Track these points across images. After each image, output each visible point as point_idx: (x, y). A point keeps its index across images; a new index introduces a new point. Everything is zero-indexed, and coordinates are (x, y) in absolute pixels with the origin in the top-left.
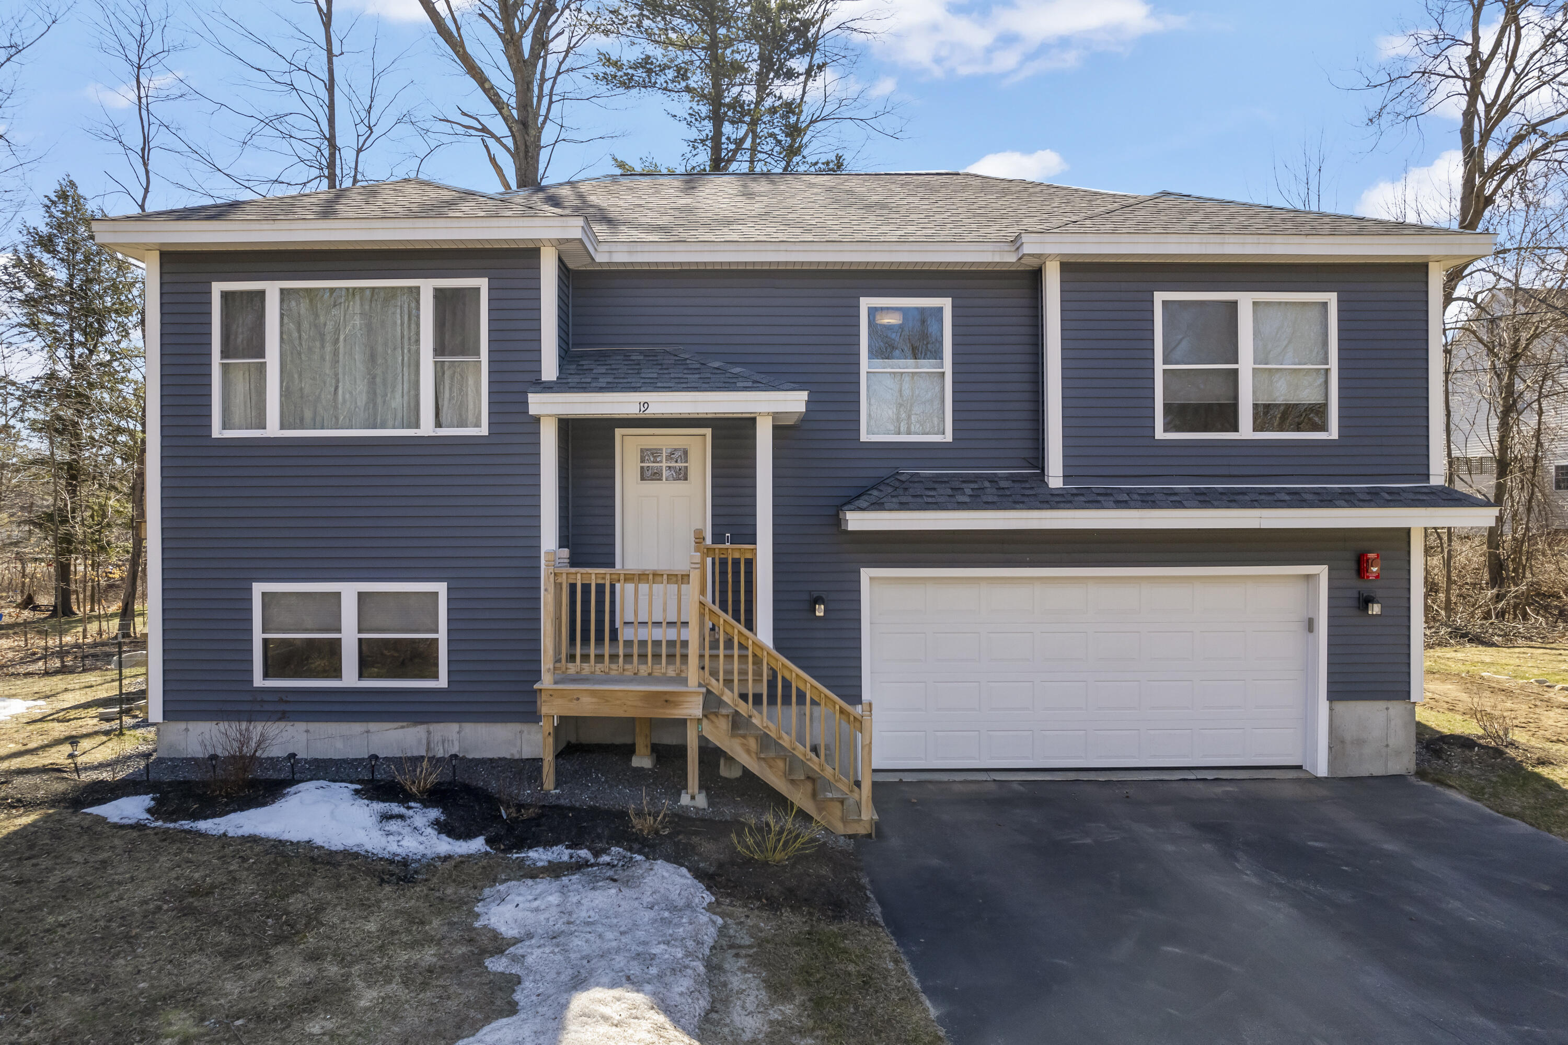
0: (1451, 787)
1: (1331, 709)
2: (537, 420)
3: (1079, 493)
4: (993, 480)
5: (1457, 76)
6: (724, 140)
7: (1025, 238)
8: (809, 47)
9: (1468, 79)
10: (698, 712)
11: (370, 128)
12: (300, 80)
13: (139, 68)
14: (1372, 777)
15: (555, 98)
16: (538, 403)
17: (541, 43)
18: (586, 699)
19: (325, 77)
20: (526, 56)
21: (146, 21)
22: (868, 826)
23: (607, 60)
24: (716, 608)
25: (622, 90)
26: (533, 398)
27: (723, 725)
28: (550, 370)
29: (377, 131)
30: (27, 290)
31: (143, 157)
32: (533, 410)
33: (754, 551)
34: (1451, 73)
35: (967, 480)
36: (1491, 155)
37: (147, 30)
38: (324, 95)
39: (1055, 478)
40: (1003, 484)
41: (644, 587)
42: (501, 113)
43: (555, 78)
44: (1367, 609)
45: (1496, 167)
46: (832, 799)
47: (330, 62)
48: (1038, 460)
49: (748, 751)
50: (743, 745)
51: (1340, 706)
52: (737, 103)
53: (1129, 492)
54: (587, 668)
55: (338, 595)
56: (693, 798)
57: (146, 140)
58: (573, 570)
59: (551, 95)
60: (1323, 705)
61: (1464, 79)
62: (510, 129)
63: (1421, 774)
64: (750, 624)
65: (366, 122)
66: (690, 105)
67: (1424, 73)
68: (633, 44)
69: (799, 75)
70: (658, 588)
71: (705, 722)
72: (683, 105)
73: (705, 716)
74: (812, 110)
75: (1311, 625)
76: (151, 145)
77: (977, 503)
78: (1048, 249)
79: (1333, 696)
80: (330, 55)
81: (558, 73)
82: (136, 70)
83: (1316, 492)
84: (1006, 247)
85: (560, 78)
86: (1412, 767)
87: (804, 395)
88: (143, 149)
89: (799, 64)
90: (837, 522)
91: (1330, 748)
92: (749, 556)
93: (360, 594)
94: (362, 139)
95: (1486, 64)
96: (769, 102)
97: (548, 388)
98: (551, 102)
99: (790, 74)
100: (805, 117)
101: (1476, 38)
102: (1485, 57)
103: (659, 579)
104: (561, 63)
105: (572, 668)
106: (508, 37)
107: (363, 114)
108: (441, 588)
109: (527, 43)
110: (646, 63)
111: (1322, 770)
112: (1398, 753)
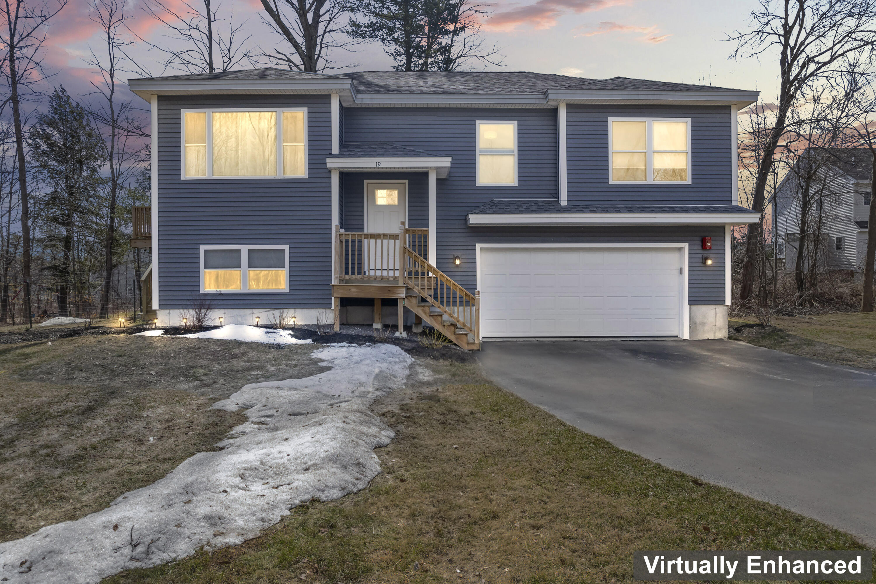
0: (740, 340)
1: (690, 309)
2: (330, 172)
3: (574, 207)
4: (536, 203)
5: (776, 34)
6: (412, 65)
7: (549, 92)
8: (455, 19)
9: (782, 35)
10: (403, 296)
11: (230, 59)
12: (195, 34)
13: (109, 28)
14: (708, 340)
15: (323, 46)
16: (331, 163)
17: (317, 17)
18: (354, 290)
19: (207, 33)
20: (310, 22)
21: (114, 3)
22: (478, 346)
23: (353, 23)
24: (411, 250)
25: (360, 39)
26: (328, 160)
27: (414, 301)
28: (335, 148)
29: (234, 60)
30: (42, 148)
31: (110, 74)
32: (329, 166)
33: (428, 231)
34: (772, 32)
35: (524, 203)
36: (793, 74)
37: (114, 8)
38: (207, 41)
39: (564, 201)
40: (540, 204)
41: (379, 241)
42: (298, 52)
43: (323, 35)
44: (705, 263)
45: (795, 79)
46: (462, 334)
47: (210, 25)
48: (556, 195)
49: (425, 313)
50: (423, 310)
51: (694, 307)
52: (418, 46)
53: (597, 207)
54: (354, 277)
55: (239, 251)
56: (401, 334)
57: (112, 66)
58: (348, 233)
59: (321, 44)
60: (687, 307)
61: (779, 35)
62: (302, 59)
63: (730, 338)
64: (426, 257)
65: (228, 56)
66: (395, 47)
67: (758, 32)
68: (366, 15)
69: (450, 32)
70: (385, 241)
71: (406, 300)
72: (393, 48)
73: (406, 297)
74: (457, 51)
75: (681, 271)
76: (115, 68)
77: (528, 210)
78: (560, 97)
79: (692, 302)
80: (210, 21)
81: (325, 32)
82: (107, 29)
83: (681, 208)
84: (541, 97)
85: (326, 35)
86: (726, 335)
87: (450, 159)
88: (111, 70)
89: (451, 27)
90: (466, 220)
91: (690, 327)
92: (425, 233)
93: (250, 251)
94: (226, 64)
95: (792, 28)
96: (436, 47)
97: (335, 156)
98: (321, 48)
99: (447, 32)
100: (453, 55)
101: (787, 15)
102: (790, 25)
103: (385, 237)
104: (326, 27)
105: (347, 277)
106: (301, 12)
107: (226, 52)
108: (286, 247)
109: (310, 16)
110: (371, 25)
111: (686, 336)
112: (720, 329)
